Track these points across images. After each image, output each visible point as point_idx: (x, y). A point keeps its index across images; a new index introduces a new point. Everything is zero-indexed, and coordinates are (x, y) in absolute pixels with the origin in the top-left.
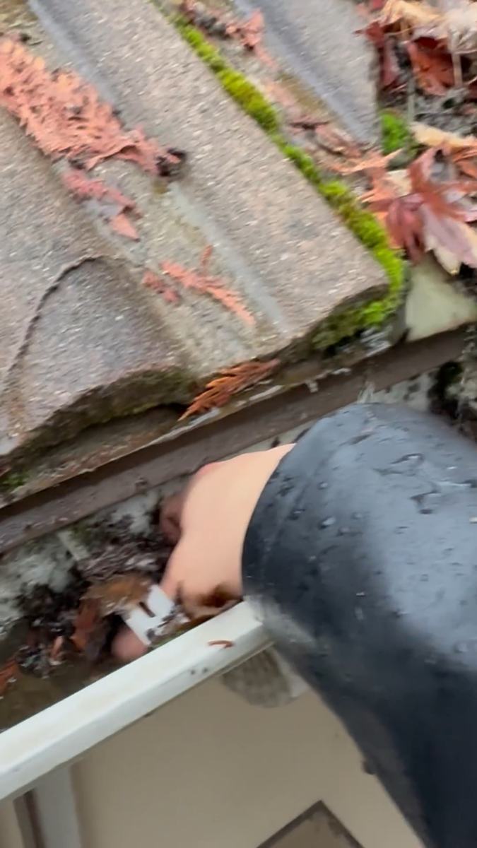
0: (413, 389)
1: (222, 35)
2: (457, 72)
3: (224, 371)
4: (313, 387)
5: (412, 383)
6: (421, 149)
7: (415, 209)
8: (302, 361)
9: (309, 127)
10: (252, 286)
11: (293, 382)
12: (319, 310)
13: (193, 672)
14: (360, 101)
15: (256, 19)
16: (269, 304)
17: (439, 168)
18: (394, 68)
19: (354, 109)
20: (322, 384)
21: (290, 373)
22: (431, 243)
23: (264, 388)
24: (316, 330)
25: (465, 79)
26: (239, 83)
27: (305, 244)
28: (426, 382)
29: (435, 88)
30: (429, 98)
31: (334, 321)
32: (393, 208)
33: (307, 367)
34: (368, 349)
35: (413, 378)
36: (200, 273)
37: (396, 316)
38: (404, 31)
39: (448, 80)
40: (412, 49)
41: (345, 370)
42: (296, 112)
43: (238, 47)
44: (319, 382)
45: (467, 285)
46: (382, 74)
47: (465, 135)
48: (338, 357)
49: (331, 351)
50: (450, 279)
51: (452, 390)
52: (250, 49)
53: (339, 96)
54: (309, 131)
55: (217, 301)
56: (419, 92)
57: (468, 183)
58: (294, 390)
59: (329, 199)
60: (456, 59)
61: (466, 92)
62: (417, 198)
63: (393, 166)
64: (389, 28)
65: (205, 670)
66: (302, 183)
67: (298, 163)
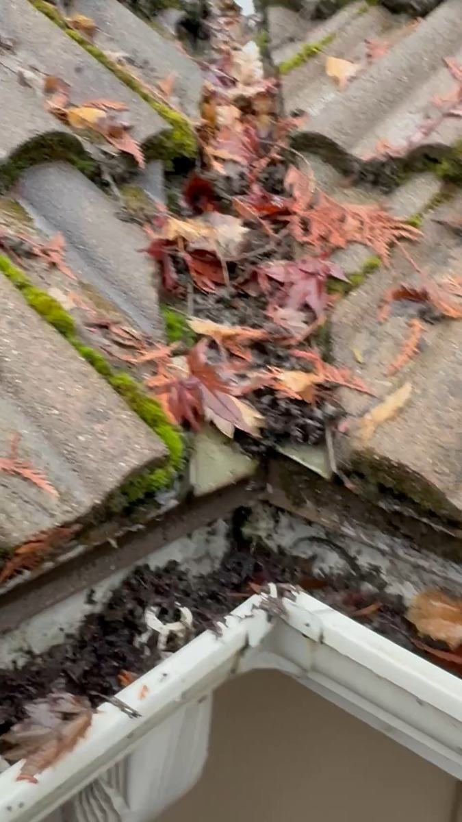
0: (213, 533)
1: (30, 255)
2: (226, 274)
3: (33, 539)
4: (113, 543)
5: (209, 529)
6: (198, 337)
7: (193, 389)
8: (102, 522)
9: (104, 327)
10: (56, 464)
11: (95, 541)
12: (111, 480)
13: (9, 808)
14: (145, 303)
15: (58, 240)
16: (71, 479)
17: (212, 353)
18: (173, 275)
19: (141, 309)
20: (121, 541)
21: (93, 534)
22: (209, 414)
23: (70, 549)
24: (110, 496)
25: (231, 278)
26: (42, 299)
27: (98, 427)
28: (222, 526)
29: (210, 288)
30: (205, 295)
31: (125, 488)
32: (174, 390)
33: (108, 527)
34: (159, 506)
35: (210, 524)
36: (11, 457)
37: (182, 477)
38: (181, 244)
39: (218, 281)
40: (188, 258)
41: (141, 527)
42: (92, 314)
43: (43, 264)
44: (118, 540)
45: (242, 445)
46: (164, 281)
47: (233, 324)
48: (134, 516)
49: (128, 512)
50: (227, 441)
51: (246, 531)
52: (53, 265)
53: (130, 300)
54: (105, 330)
55: (26, 479)
56: (197, 290)
57: (238, 363)
58: (97, 548)
59: (118, 389)
60: (224, 265)
61: (233, 290)
62: (195, 380)
63: (175, 354)
64: (169, 243)
65: (21, 805)
66: (95, 377)
67: (91, 360)
